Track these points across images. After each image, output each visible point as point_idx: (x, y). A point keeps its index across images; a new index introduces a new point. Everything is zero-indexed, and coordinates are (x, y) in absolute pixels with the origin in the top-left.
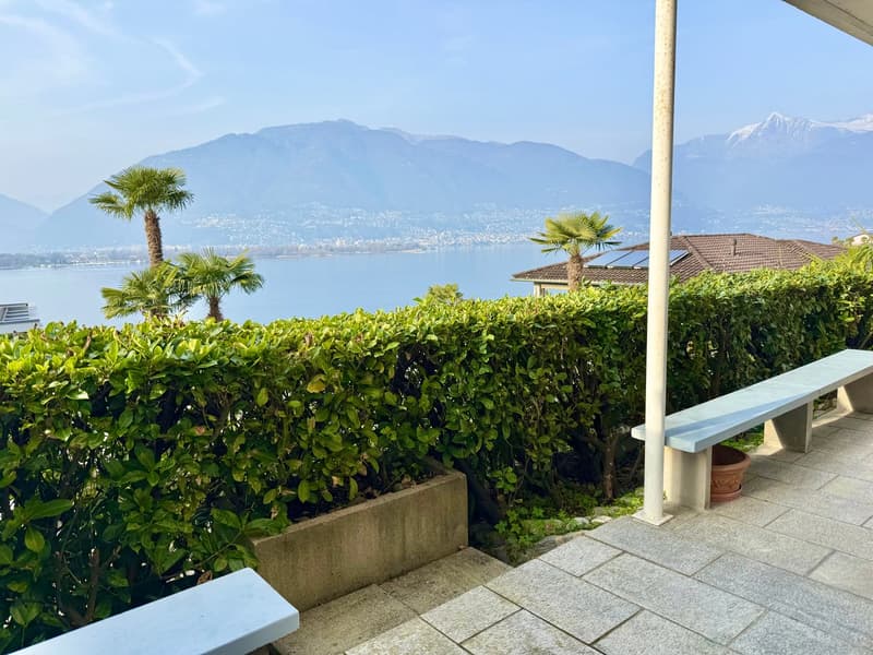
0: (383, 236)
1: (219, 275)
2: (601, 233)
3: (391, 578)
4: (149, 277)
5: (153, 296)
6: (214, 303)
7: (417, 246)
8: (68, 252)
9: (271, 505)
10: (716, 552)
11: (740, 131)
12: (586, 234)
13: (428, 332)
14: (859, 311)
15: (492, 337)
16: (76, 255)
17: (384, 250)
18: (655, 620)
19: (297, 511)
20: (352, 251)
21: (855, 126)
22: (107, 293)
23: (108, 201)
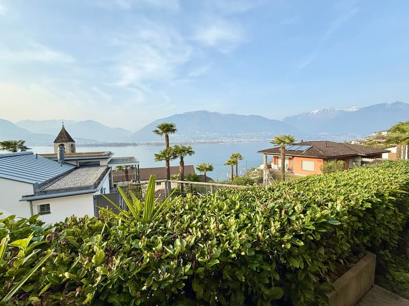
0: (213, 139)
1: (184, 151)
2: (292, 141)
4: (166, 151)
5: (167, 156)
6: (182, 158)
7: (222, 142)
11: (314, 112)
12: (287, 141)
16: (139, 143)
17: (214, 143)
20: (205, 143)
21: (350, 110)
22: (156, 155)
23: (157, 131)
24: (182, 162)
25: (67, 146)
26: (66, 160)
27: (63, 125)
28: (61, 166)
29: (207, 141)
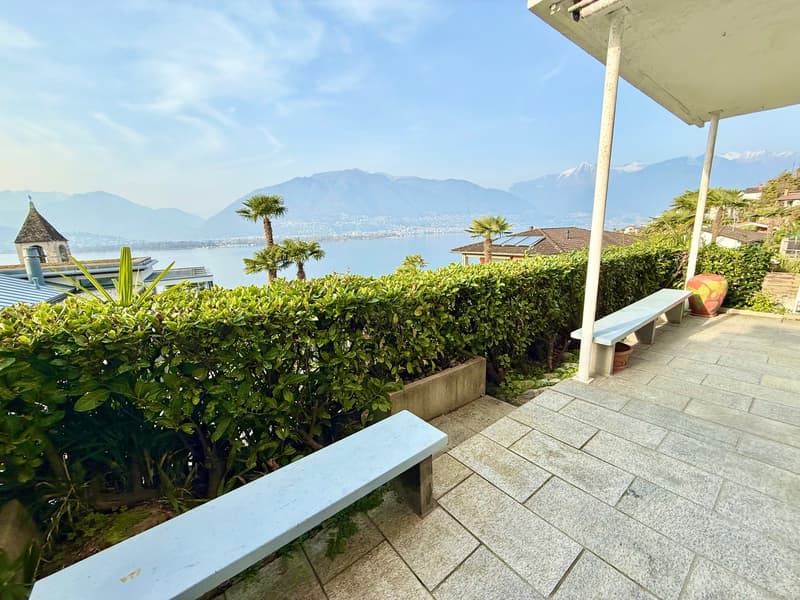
0: (377, 230)
1: (303, 251)
2: (503, 227)
3: (450, 412)
4: (267, 253)
5: (270, 263)
6: (301, 266)
7: (394, 235)
8: (216, 240)
9: (395, 375)
10: (628, 399)
11: (564, 173)
12: (495, 227)
13: (472, 282)
14: (667, 268)
15: (503, 284)
16: (220, 241)
17: (377, 237)
18: (609, 436)
19: (407, 377)
20: (361, 238)
21: (627, 169)
22: (247, 261)
23: (245, 212)
24: (301, 274)
25: (50, 249)
26: (46, 277)
27: (31, 203)
28: (38, 288)
29: (363, 234)
